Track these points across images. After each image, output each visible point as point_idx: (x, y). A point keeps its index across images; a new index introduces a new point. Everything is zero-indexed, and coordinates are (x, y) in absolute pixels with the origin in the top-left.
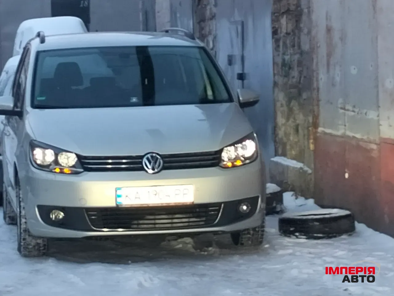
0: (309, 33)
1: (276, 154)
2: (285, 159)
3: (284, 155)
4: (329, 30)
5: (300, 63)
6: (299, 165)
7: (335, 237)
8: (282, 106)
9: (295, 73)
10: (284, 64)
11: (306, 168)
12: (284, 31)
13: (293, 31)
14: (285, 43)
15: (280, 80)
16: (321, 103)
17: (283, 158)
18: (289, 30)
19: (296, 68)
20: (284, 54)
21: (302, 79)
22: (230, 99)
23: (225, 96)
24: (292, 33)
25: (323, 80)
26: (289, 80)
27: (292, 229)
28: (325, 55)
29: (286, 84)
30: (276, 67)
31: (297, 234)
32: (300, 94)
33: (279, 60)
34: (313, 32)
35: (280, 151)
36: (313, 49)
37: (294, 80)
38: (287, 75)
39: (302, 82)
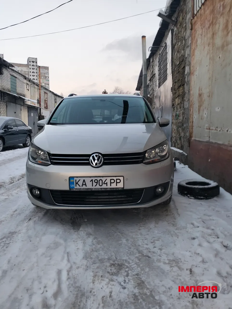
0: (189, 100)
1: (172, 146)
2: (175, 148)
3: (175, 147)
4: (200, 95)
5: (183, 113)
6: (181, 151)
7: (210, 198)
8: (175, 130)
9: (181, 118)
10: (176, 115)
11: (184, 153)
12: (177, 103)
13: (180, 102)
14: (177, 108)
15: (174, 121)
16: (194, 127)
17: (174, 148)
18: (179, 102)
19: (181, 116)
20: (176, 112)
21: (184, 119)
22: (154, 121)
23: (152, 120)
24: (180, 103)
25: (195, 118)
26: (178, 121)
27: (185, 192)
28: (197, 107)
29: (176, 123)
30: (173, 117)
31: (189, 195)
32: (183, 125)
33: (174, 115)
34: (191, 99)
35: (173, 145)
36: (191, 106)
37: (180, 120)
38: (177, 119)
39: (184, 120)
